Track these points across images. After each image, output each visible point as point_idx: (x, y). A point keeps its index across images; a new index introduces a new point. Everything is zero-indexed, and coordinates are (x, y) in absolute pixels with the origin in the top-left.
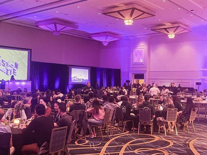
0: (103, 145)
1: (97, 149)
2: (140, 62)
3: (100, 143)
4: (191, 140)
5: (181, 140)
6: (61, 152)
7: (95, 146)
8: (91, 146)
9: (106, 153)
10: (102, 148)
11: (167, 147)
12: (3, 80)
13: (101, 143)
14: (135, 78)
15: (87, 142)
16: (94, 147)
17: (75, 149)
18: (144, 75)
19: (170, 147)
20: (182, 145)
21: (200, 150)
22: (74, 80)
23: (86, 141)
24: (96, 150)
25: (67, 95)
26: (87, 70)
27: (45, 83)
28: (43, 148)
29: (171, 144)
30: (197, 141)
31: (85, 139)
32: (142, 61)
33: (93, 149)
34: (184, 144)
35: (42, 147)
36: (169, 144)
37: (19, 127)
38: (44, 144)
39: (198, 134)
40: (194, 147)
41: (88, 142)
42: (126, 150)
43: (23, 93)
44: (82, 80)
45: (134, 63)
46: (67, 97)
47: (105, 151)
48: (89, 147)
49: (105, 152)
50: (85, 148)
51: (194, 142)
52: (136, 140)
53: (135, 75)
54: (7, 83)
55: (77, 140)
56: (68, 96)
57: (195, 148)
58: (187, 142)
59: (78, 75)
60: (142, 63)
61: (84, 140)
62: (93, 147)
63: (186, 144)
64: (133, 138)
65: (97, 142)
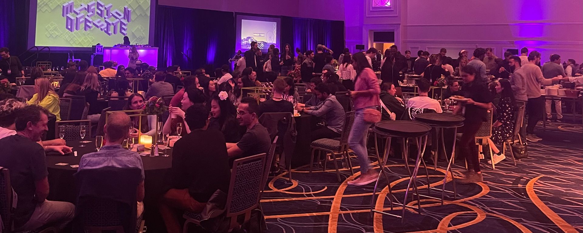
0: (332, 191)
1: (321, 202)
2: (386, 5)
3: (324, 188)
4: (528, 181)
5: (504, 179)
6: (252, 213)
7: (316, 195)
8: (307, 195)
9: (344, 212)
10: (333, 199)
11: (478, 196)
12: (98, 44)
13: (326, 188)
14: (375, 41)
15: (295, 184)
16: (314, 198)
17: (271, 200)
18: (394, 32)
19: (484, 196)
20: (509, 192)
21: (555, 206)
22: (247, 44)
23: (293, 181)
24: (319, 203)
25: (240, 79)
26: (274, 24)
27: (186, 51)
28: (214, 204)
29: (485, 191)
30: (541, 182)
31: (289, 177)
32: (389, 4)
33: (312, 202)
34: (513, 189)
35: (211, 202)
36: (481, 189)
37: (152, 153)
38: (215, 194)
39: (537, 165)
40: (539, 197)
41: (297, 184)
42: (386, 204)
43: (147, 74)
44: (262, 45)
45: (373, 8)
46: (240, 83)
47: (339, 206)
48: (303, 196)
49: (342, 209)
50: (294, 199)
51: (535, 184)
52: (405, 179)
53: (374, 32)
54: (107, 51)
55: (271, 179)
56: (242, 80)
57: (542, 199)
58: (519, 185)
59: (256, 35)
60: (389, 7)
61: (288, 179)
62: (310, 195)
63: (518, 190)
64: (396, 174)
65: (319, 185)
